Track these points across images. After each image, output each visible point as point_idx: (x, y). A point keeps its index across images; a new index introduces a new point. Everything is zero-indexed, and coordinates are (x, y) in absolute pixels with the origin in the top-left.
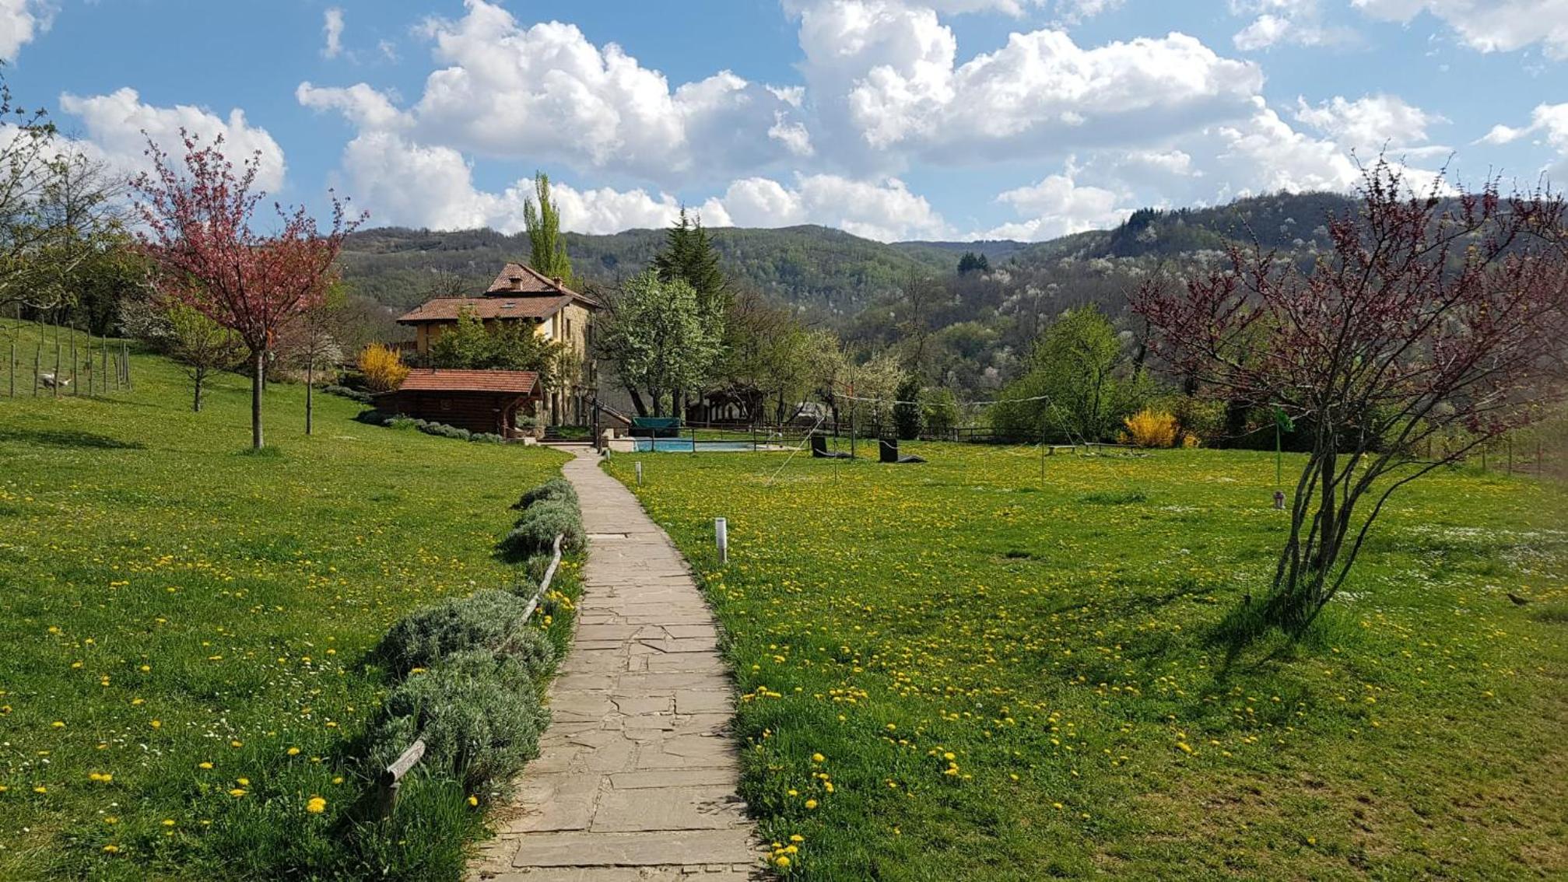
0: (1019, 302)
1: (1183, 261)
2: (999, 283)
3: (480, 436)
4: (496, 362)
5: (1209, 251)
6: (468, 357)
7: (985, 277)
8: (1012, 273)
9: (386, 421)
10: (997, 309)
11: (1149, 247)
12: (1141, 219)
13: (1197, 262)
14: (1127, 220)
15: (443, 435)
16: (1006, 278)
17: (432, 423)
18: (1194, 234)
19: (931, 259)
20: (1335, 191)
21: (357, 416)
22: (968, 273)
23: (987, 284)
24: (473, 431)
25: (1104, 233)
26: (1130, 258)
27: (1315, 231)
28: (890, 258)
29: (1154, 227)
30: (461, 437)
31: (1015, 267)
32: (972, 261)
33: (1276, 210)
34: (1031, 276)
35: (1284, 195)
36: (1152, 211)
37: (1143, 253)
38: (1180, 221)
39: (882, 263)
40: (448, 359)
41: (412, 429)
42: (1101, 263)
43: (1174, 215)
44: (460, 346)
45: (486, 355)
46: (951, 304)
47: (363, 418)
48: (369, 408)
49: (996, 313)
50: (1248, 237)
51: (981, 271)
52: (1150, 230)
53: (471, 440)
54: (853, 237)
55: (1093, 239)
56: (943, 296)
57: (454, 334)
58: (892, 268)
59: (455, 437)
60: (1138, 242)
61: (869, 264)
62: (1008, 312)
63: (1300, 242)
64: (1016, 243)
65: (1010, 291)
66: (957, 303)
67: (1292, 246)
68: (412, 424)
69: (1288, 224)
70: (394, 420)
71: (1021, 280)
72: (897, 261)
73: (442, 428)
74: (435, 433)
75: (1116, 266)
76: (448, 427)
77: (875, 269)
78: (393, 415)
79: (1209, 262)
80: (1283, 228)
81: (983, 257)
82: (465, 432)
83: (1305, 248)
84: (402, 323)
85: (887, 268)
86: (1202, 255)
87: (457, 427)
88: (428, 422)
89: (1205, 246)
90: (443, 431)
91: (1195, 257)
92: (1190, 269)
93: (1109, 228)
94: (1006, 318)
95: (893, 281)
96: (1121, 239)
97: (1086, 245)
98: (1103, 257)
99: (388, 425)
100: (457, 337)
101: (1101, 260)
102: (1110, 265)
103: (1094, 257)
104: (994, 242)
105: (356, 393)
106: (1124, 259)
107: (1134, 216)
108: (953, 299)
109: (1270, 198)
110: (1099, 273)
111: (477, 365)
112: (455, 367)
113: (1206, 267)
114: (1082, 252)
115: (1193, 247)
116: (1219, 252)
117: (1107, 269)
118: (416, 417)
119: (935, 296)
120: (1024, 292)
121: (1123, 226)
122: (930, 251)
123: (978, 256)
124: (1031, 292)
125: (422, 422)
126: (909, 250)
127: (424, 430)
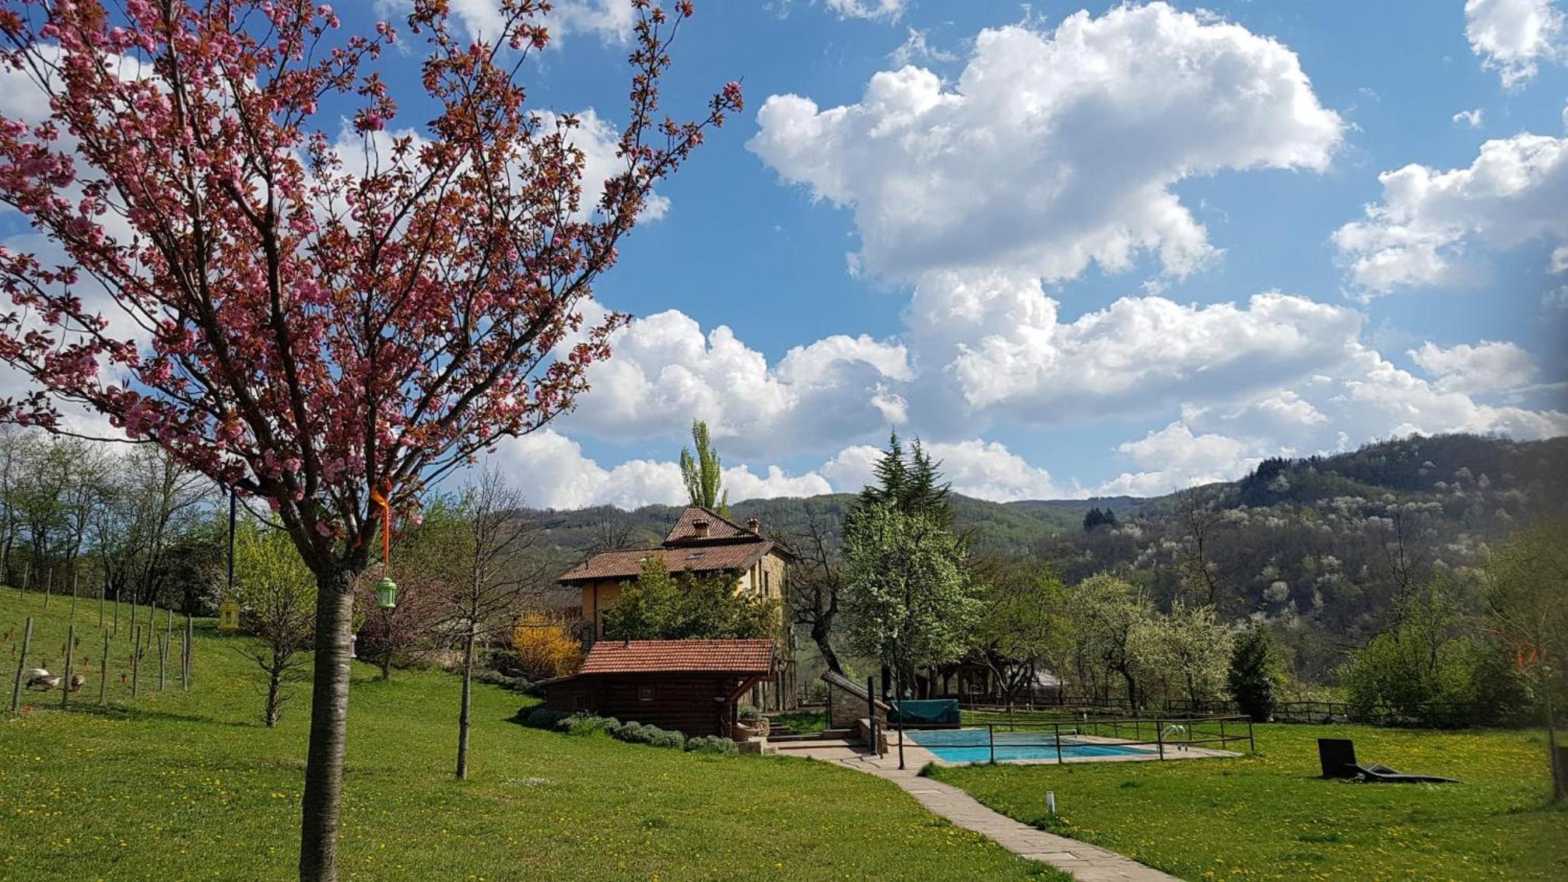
0: (1155, 555)
1: (1321, 509)
2: (1130, 537)
3: (699, 740)
4: (693, 629)
5: (1348, 498)
6: (657, 623)
7: (1114, 532)
8: (1142, 527)
9: (561, 722)
10: (1132, 563)
11: (1283, 496)
12: (1270, 468)
13: (1335, 510)
14: (1255, 470)
15: (643, 740)
16: (1137, 532)
17: (631, 724)
18: (1328, 481)
19: (1047, 517)
20: (1470, 433)
21: (514, 714)
22: (1096, 528)
23: (1118, 538)
24: (689, 733)
25: (1230, 485)
26: (1264, 508)
27: (1457, 473)
28: (1008, 517)
29: (1285, 475)
30: (673, 744)
31: (1144, 521)
32: (1098, 516)
33: (1411, 454)
34: (1163, 529)
35: (1416, 438)
36: (1280, 459)
37: (1276, 502)
38: (1311, 469)
39: (999, 522)
40: (631, 628)
41: (600, 734)
42: (1234, 514)
43: (1303, 463)
44: (650, 608)
45: (680, 619)
46: (1081, 559)
47: (524, 718)
48: (531, 702)
49: (1132, 567)
50: (1386, 483)
51: (1109, 525)
52: (1282, 479)
53: (687, 750)
54: (966, 499)
55: (1222, 490)
56: (1074, 551)
57: (639, 593)
58: (1010, 526)
59: (663, 745)
60: (1270, 492)
61: (985, 523)
62: (1145, 566)
63: (1443, 484)
64: (1133, 499)
65: (1144, 546)
66: (1088, 558)
67: (1434, 490)
68: (598, 727)
69: (1427, 467)
70: (572, 721)
71: (1154, 535)
72: (1013, 519)
73: (644, 731)
74: (634, 740)
75: (1251, 516)
76: (653, 729)
77: (992, 528)
78: (569, 711)
79: (1349, 509)
80: (1422, 471)
81: (1110, 513)
82: (677, 735)
83: (1450, 491)
84: (565, 583)
85: (1005, 526)
86: (1341, 502)
87: (665, 727)
88: (623, 722)
89: (1344, 491)
90: (646, 735)
91: (1334, 504)
92: (1332, 516)
93: (1235, 479)
94: (1143, 571)
95: (1011, 540)
96: (1251, 489)
97: (1215, 497)
98: (1236, 507)
99: (565, 729)
100: (643, 597)
101: (1235, 511)
102: (1245, 515)
103: (1226, 508)
104: (1110, 498)
105: (509, 680)
106: (1259, 509)
107: (1262, 466)
108: (1083, 554)
109: (1402, 442)
110: (1235, 524)
111: (670, 634)
112: (642, 638)
113: (1347, 514)
114: (1212, 504)
115: (1330, 494)
116: (1358, 499)
117: (1243, 519)
118: (605, 714)
119: (1063, 553)
120: (1159, 545)
121: (1252, 475)
122: (1046, 509)
123: (1104, 511)
124: (1166, 545)
125: (613, 722)
126: (1024, 508)
127: (617, 735)
